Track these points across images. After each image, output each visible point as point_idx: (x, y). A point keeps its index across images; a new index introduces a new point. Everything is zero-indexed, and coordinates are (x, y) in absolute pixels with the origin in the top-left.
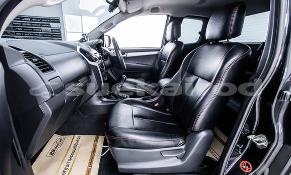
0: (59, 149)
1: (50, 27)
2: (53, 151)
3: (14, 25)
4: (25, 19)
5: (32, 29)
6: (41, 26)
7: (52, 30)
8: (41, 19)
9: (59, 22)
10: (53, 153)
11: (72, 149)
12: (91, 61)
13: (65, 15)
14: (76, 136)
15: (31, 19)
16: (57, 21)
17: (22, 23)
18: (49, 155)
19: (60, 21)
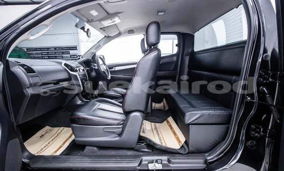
0: (47, 135)
1: (69, 54)
2: (43, 135)
3: (42, 54)
4: (51, 49)
5: (56, 56)
6: (63, 54)
7: (71, 56)
8: (62, 48)
9: (76, 49)
10: (42, 136)
11: (56, 135)
12: (72, 71)
13: (81, 43)
14: (62, 128)
15: (55, 48)
16: (75, 48)
17: (48, 52)
18: (39, 137)
19: (78, 48)
